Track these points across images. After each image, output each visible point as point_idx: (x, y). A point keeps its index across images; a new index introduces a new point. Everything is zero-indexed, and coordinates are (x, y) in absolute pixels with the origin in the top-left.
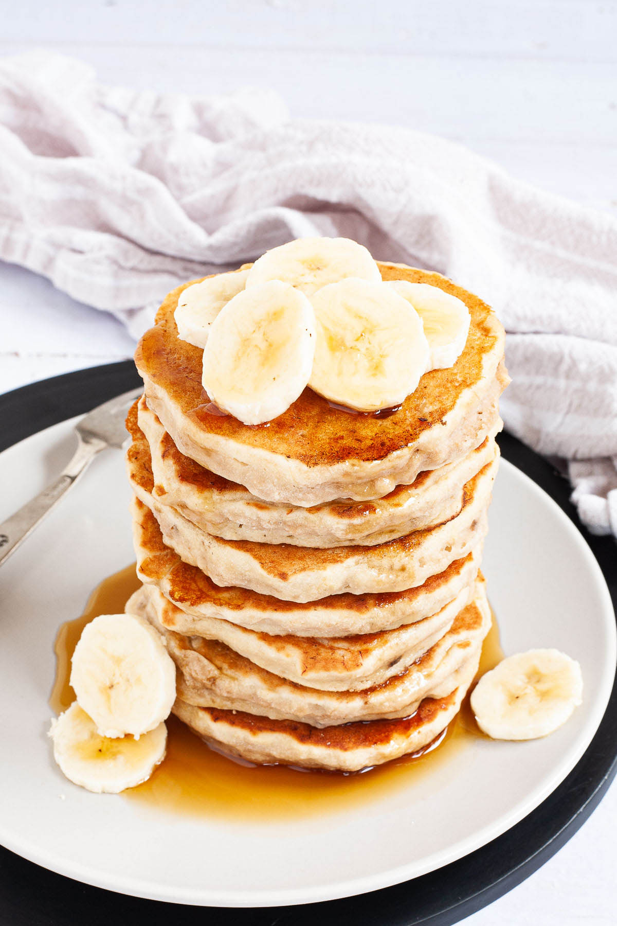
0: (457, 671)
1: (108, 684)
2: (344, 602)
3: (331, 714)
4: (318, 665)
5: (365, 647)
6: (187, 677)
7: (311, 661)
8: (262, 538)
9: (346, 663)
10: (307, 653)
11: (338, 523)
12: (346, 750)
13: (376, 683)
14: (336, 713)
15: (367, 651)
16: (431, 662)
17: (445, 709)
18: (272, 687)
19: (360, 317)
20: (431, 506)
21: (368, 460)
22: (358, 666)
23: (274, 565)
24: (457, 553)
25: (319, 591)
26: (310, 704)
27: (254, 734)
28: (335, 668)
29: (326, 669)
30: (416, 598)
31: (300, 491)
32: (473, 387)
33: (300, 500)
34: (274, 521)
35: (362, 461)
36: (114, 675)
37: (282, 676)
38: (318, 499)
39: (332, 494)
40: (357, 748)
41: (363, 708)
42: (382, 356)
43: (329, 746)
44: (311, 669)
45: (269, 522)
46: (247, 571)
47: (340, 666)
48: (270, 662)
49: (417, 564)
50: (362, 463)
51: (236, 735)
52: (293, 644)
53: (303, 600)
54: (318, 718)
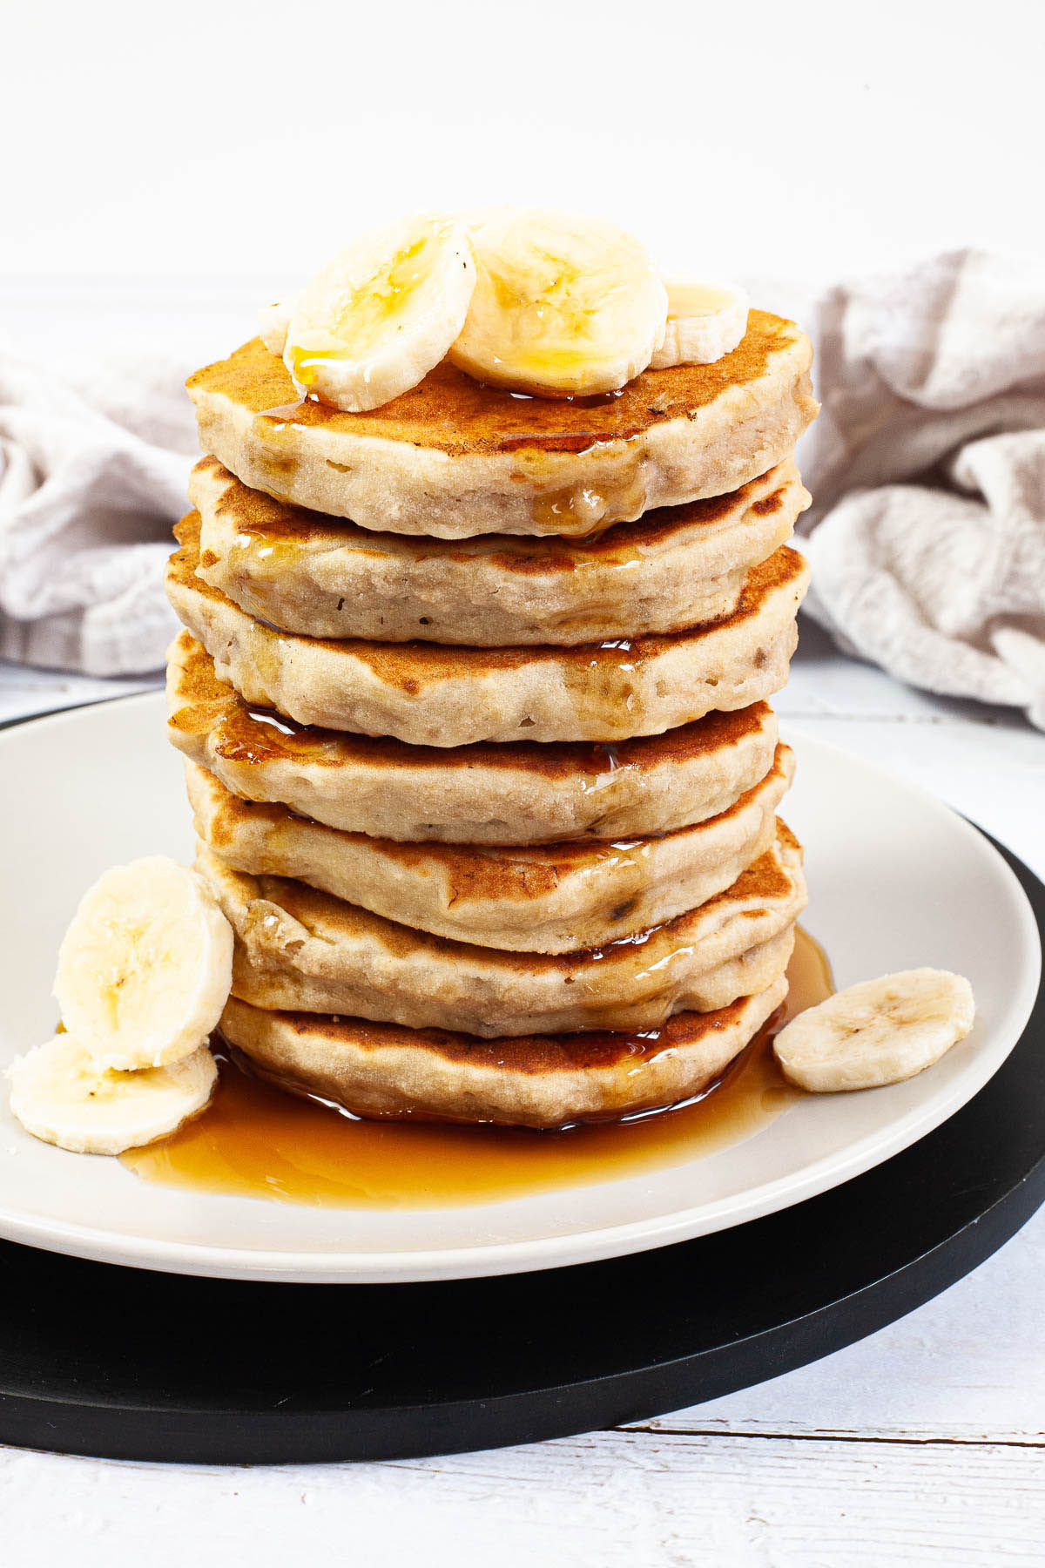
0: (740, 959)
1: (116, 979)
2: (524, 760)
3: (503, 996)
4: (478, 887)
5: (566, 861)
6: (252, 952)
7: (465, 881)
8: (376, 626)
9: (528, 884)
10: (459, 867)
11: (505, 580)
12: (531, 1072)
13: (588, 944)
14: (513, 993)
15: (568, 867)
16: (691, 930)
17: (720, 1028)
18: (400, 952)
19: (554, 260)
20: (674, 579)
21: (555, 450)
22: (549, 888)
23: (395, 669)
24: (729, 698)
25: (474, 721)
26: (465, 978)
27: (368, 1049)
28: (507, 892)
29: (492, 894)
30: (654, 766)
31: (437, 504)
32: (748, 385)
33: (437, 521)
34: (394, 576)
35: (543, 452)
36: (126, 961)
37: (416, 925)
38: (468, 522)
39: (492, 517)
40: (552, 1071)
41: (562, 991)
42: (587, 312)
43: (500, 1067)
44: (465, 895)
45: (386, 577)
46: (349, 686)
47: (515, 888)
48: (395, 896)
49: (652, 690)
50: (545, 455)
51: (335, 1054)
52: (434, 856)
53: (447, 741)
54: (483, 1010)
